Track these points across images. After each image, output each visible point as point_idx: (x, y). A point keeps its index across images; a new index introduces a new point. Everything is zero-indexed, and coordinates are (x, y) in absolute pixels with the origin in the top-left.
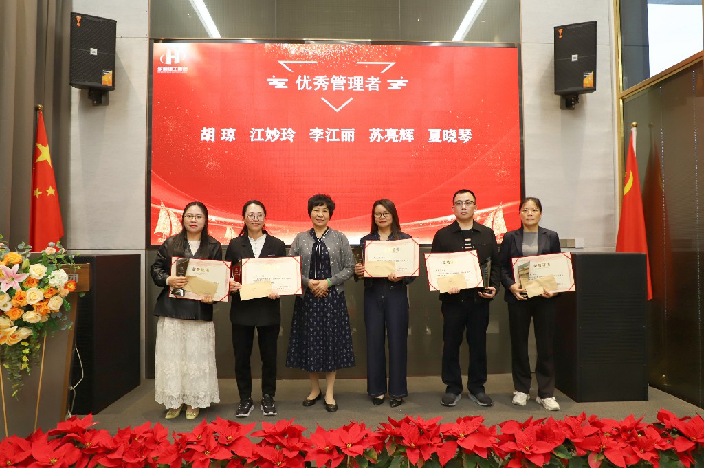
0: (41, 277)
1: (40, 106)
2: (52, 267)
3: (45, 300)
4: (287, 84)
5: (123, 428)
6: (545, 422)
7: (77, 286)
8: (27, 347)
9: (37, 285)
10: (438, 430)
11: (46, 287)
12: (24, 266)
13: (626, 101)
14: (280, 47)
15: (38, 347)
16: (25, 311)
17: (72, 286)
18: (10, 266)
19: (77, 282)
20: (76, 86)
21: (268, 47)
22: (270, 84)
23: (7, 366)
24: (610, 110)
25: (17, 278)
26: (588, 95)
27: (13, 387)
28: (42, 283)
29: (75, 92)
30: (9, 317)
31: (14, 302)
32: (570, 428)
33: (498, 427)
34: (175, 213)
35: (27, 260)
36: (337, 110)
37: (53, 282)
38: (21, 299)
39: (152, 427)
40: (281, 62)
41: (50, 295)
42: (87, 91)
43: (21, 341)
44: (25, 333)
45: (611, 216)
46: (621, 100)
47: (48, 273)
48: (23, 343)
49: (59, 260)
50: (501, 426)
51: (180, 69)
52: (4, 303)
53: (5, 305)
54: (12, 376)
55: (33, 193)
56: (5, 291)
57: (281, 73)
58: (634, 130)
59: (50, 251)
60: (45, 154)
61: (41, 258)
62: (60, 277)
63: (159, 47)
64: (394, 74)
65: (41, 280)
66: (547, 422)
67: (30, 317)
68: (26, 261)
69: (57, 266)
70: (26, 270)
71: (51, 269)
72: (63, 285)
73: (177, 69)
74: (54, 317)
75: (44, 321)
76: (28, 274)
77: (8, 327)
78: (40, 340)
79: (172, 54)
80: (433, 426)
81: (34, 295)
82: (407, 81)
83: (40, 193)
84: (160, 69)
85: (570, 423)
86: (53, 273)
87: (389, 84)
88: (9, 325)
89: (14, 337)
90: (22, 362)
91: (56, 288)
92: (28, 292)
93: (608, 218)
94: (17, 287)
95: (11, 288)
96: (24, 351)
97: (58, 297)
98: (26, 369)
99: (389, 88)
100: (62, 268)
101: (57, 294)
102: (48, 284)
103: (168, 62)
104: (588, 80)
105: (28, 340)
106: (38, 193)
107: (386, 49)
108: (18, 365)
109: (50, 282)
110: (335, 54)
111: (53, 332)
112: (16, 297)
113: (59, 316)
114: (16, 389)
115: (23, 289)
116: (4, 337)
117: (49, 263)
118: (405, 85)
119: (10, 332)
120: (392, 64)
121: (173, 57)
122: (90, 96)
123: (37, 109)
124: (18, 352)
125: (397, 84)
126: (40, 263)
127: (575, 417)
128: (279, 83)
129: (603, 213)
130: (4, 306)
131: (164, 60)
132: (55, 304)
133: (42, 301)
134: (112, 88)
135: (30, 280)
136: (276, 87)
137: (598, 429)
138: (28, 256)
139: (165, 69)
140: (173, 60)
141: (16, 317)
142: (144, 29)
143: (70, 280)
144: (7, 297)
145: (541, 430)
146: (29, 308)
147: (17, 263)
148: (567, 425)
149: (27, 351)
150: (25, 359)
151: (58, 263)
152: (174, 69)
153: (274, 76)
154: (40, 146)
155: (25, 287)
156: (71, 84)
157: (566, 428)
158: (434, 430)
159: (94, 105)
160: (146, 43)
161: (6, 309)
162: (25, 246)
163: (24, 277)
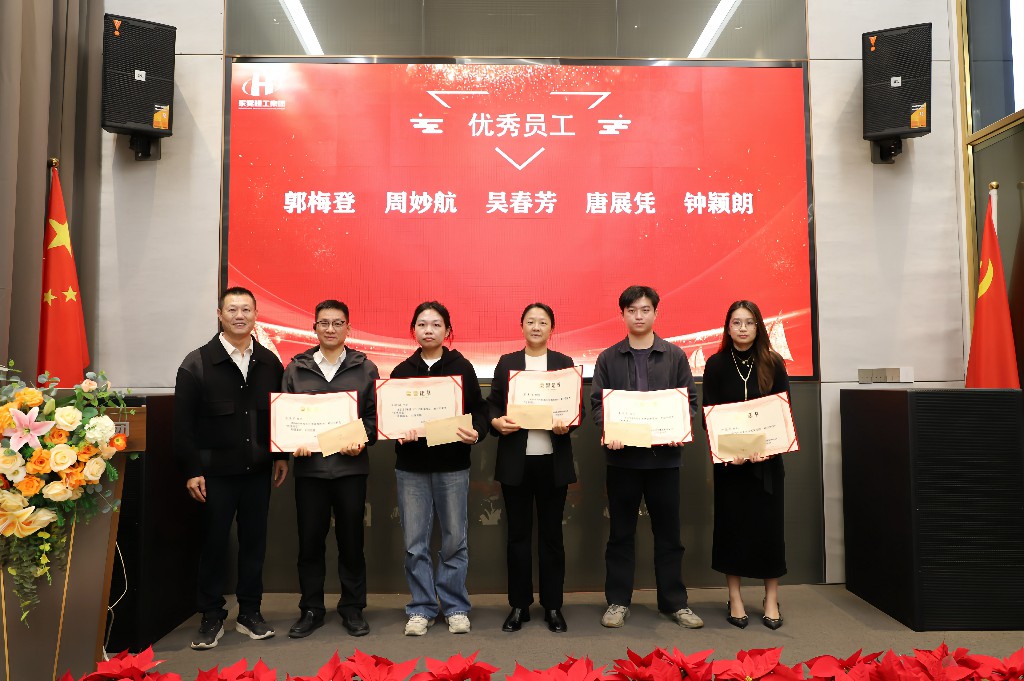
0: (73, 428)
1: (55, 160)
2: (91, 412)
3: (78, 463)
4: (441, 126)
5: (206, 670)
6: (881, 658)
7: (129, 442)
8: (47, 541)
9: (66, 440)
10: (709, 671)
11: (82, 444)
12: (46, 410)
13: (977, 149)
14: (430, 70)
15: (64, 540)
16: (47, 483)
17: (121, 443)
18: (25, 409)
19: (128, 434)
20: (110, 129)
21: (412, 70)
22: (415, 126)
23: (12, 571)
24: (951, 162)
25: (35, 429)
26: (917, 140)
27: (22, 605)
28: (75, 437)
29: (108, 139)
30: (20, 492)
31: (31, 467)
32: (924, 668)
33: (805, 667)
34: (266, 330)
35: (53, 400)
36: (520, 168)
37: (91, 436)
38: (41, 462)
39: (251, 668)
40: (432, 93)
41: (87, 456)
42: (129, 137)
43: (38, 531)
44: (45, 516)
45: (956, 331)
46: (970, 148)
47: (85, 420)
48: (40, 535)
49: (102, 401)
50: (810, 664)
51: (273, 103)
52: (13, 470)
53: (16, 473)
54: (21, 587)
55: (43, 297)
56: (16, 451)
57: (431, 109)
58: (994, 193)
59: (87, 386)
60: (62, 236)
61: (74, 397)
62: (102, 428)
63: (241, 70)
64: (609, 110)
65: (72, 434)
66: (885, 658)
67: (55, 491)
68: (51, 402)
69: (99, 410)
70: (50, 416)
71: (88, 415)
72: (108, 440)
73: (269, 104)
74: (90, 492)
75: (76, 497)
76: (52, 423)
77: (18, 508)
78: (66, 529)
79: (261, 80)
80: (701, 664)
81: (61, 457)
82: (629, 122)
83: (53, 297)
84: (242, 103)
85: (923, 659)
86: (93, 421)
87: (601, 127)
88: (21, 504)
89: (28, 523)
90: (38, 564)
91: (96, 445)
92: (53, 451)
93: (952, 336)
94: (35, 443)
95: (26, 445)
96: (42, 547)
97: (99, 459)
98: (44, 576)
99: (601, 132)
100: (106, 413)
101: (96, 456)
102: (83, 438)
103: (255, 92)
104: (918, 117)
105: (48, 529)
106: (50, 297)
107: (597, 71)
108: (32, 569)
109: (88, 435)
110: (516, 79)
111: (88, 516)
112: (33, 459)
113: (99, 489)
114: (27, 608)
115: (45, 446)
116: (12, 524)
117: (84, 405)
118: (626, 127)
119: (23, 515)
120: (605, 95)
121: (262, 84)
122: (133, 145)
123: (50, 165)
124: (32, 548)
125: (613, 127)
126: (72, 405)
127: (930, 652)
128: (428, 126)
129: (942, 326)
130: (14, 473)
131: (248, 88)
132: (94, 470)
133: (73, 466)
134: (168, 133)
135: (56, 433)
136: (424, 131)
137: (970, 671)
138: (53, 394)
139: (250, 103)
140: (262, 89)
141: (32, 492)
142: (216, 41)
143: (118, 433)
144: (20, 460)
145: (877, 672)
146: (53, 477)
147: (35, 405)
148: (918, 663)
149: (46, 547)
150: (44, 560)
151: (99, 404)
152: (264, 104)
153: (421, 115)
154: (54, 223)
155: (48, 443)
156: (104, 126)
157: (917, 668)
158: (703, 671)
159: (138, 159)
160: (220, 63)
161: (17, 479)
162: (50, 377)
163: (46, 428)
